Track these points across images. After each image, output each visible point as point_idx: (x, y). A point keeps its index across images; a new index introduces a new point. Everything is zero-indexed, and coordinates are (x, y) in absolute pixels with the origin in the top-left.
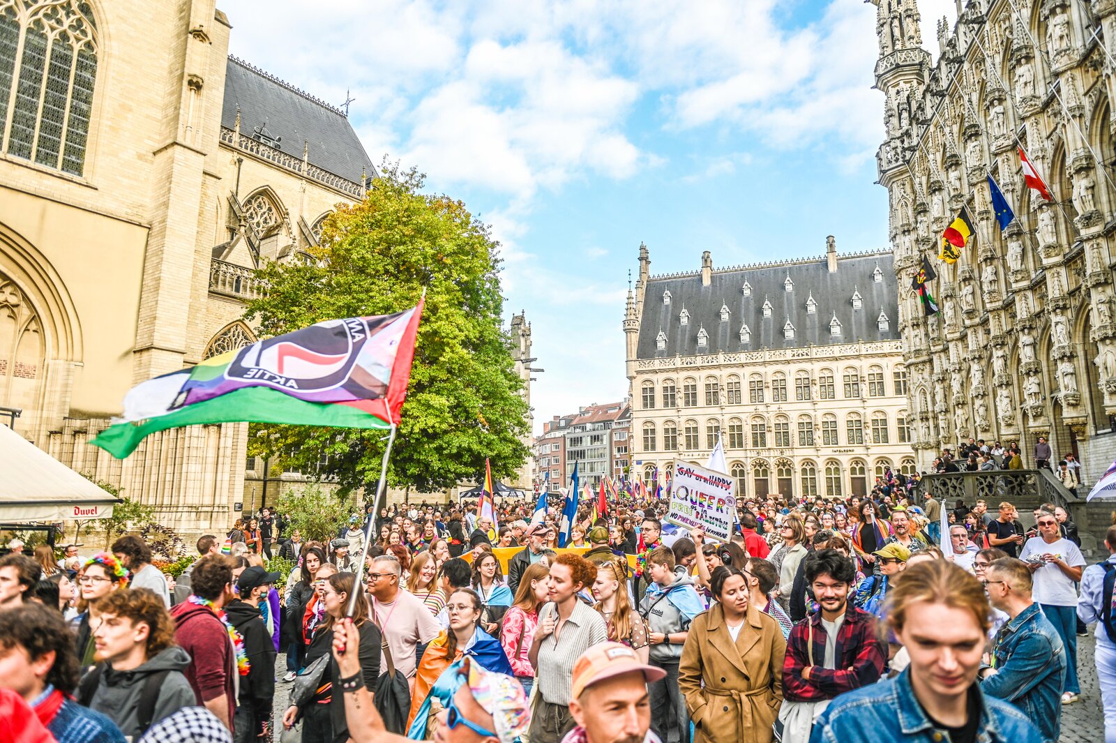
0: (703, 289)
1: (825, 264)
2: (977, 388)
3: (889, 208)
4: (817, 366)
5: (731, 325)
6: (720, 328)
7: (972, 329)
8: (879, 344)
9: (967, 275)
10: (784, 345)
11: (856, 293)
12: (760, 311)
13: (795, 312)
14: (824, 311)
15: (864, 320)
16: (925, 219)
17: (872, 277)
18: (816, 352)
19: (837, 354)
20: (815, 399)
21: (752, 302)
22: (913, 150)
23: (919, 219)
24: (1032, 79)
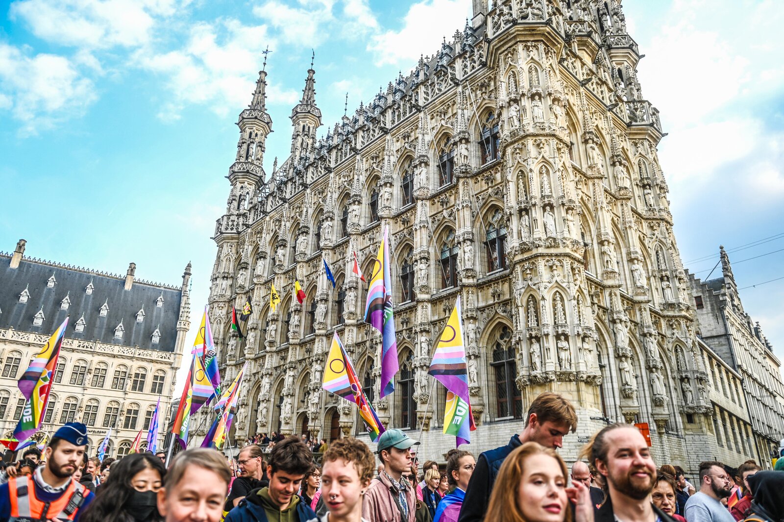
0: (8, 270)
1: (123, 282)
2: (264, 395)
3: (215, 258)
4: (97, 359)
5: (28, 308)
6: (15, 308)
7: (270, 354)
8: (150, 352)
9: (276, 317)
10: (73, 335)
11: (142, 310)
12: (58, 303)
13: (89, 311)
14: (114, 317)
15: (142, 332)
16: (245, 273)
17: (155, 302)
18: (99, 347)
19: (116, 353)
20: (87, 385)
21: (53, 294)
22: (248, 226)
23: (241, 272)
24: (359, 214)
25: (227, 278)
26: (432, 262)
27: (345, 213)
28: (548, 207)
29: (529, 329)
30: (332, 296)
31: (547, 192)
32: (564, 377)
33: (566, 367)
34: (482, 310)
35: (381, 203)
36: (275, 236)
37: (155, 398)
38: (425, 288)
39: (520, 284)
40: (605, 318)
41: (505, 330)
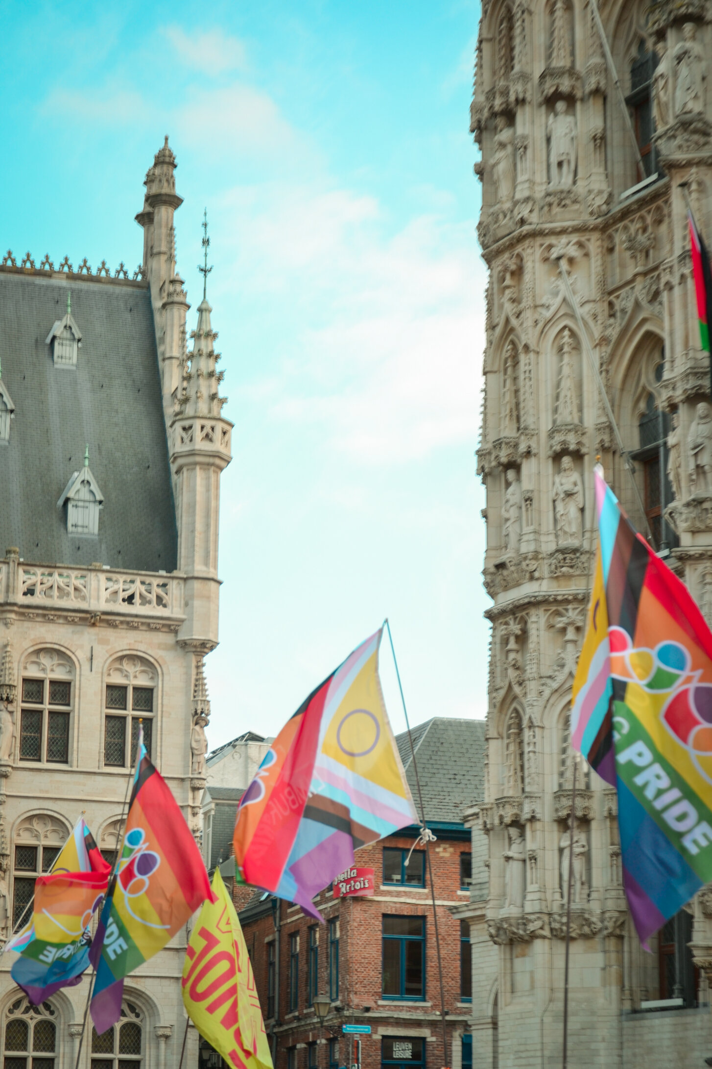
15: (15, 489)
16: (696, 48)
23: (673, 46)
25: (570, 100)
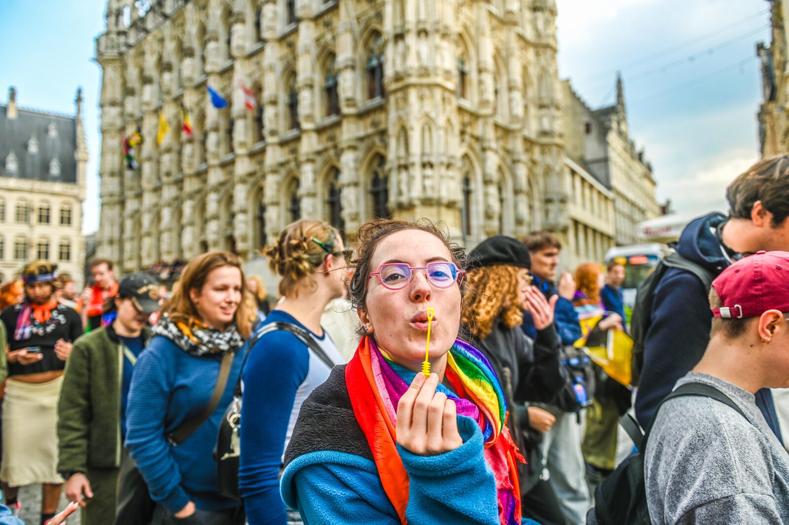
1: (5, 110)
2: (166, 224)
8: (50, 184)
9: (168, 148)
11: (34, 139)
16: (132, 99)
17: (46, 131)
22: (129, 46)
23: (128, 98)
24: (243, 35)
26: (317, 90)
27: (230, 34)
28: (423, 33)
29: (399, 158)
30: (223, 125)
31: (423, 16)
32: (427, 202)
33: (430, 194)
34: (361, 139)
35: (265, 23)
36: (160, 59)
37: (65, 230)
38: (310, 118)
39: (393, 114)
40: (477, 146)
41: (381, 159)
